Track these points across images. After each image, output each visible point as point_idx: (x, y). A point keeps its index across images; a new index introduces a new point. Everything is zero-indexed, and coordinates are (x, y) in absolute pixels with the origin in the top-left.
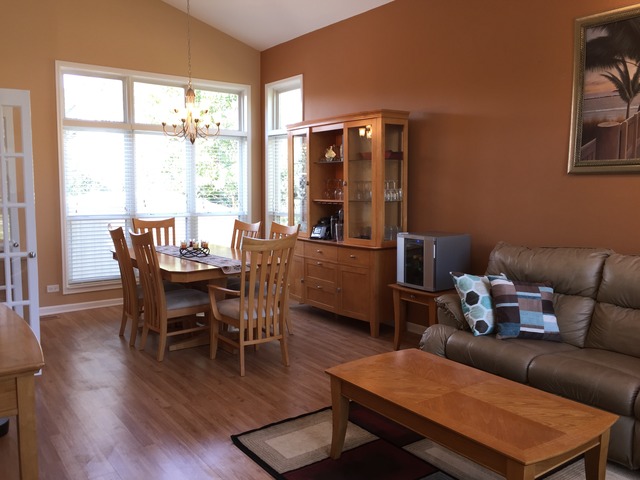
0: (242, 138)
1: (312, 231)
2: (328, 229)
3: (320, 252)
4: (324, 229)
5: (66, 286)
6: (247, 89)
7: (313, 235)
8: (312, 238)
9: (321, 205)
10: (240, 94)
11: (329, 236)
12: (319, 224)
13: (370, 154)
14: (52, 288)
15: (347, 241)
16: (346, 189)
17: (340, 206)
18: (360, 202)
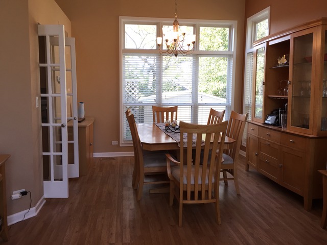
0: (230, 56)
1: (266, 119)
2: (277, 118)
3: (269, 135)
4: (274, 117)
5: (121, 142)
6: (235, 23)
7: (266, 122)
8: (265, 124)
9: (273, 99)
10: (230, 27)
11: (277, 123)
12: (271, 114)
13: (311, 57)
14: (114, 143)
15: (290, 129)
16: (290, 87)
17: (286, 101)
18: (303, 98)
